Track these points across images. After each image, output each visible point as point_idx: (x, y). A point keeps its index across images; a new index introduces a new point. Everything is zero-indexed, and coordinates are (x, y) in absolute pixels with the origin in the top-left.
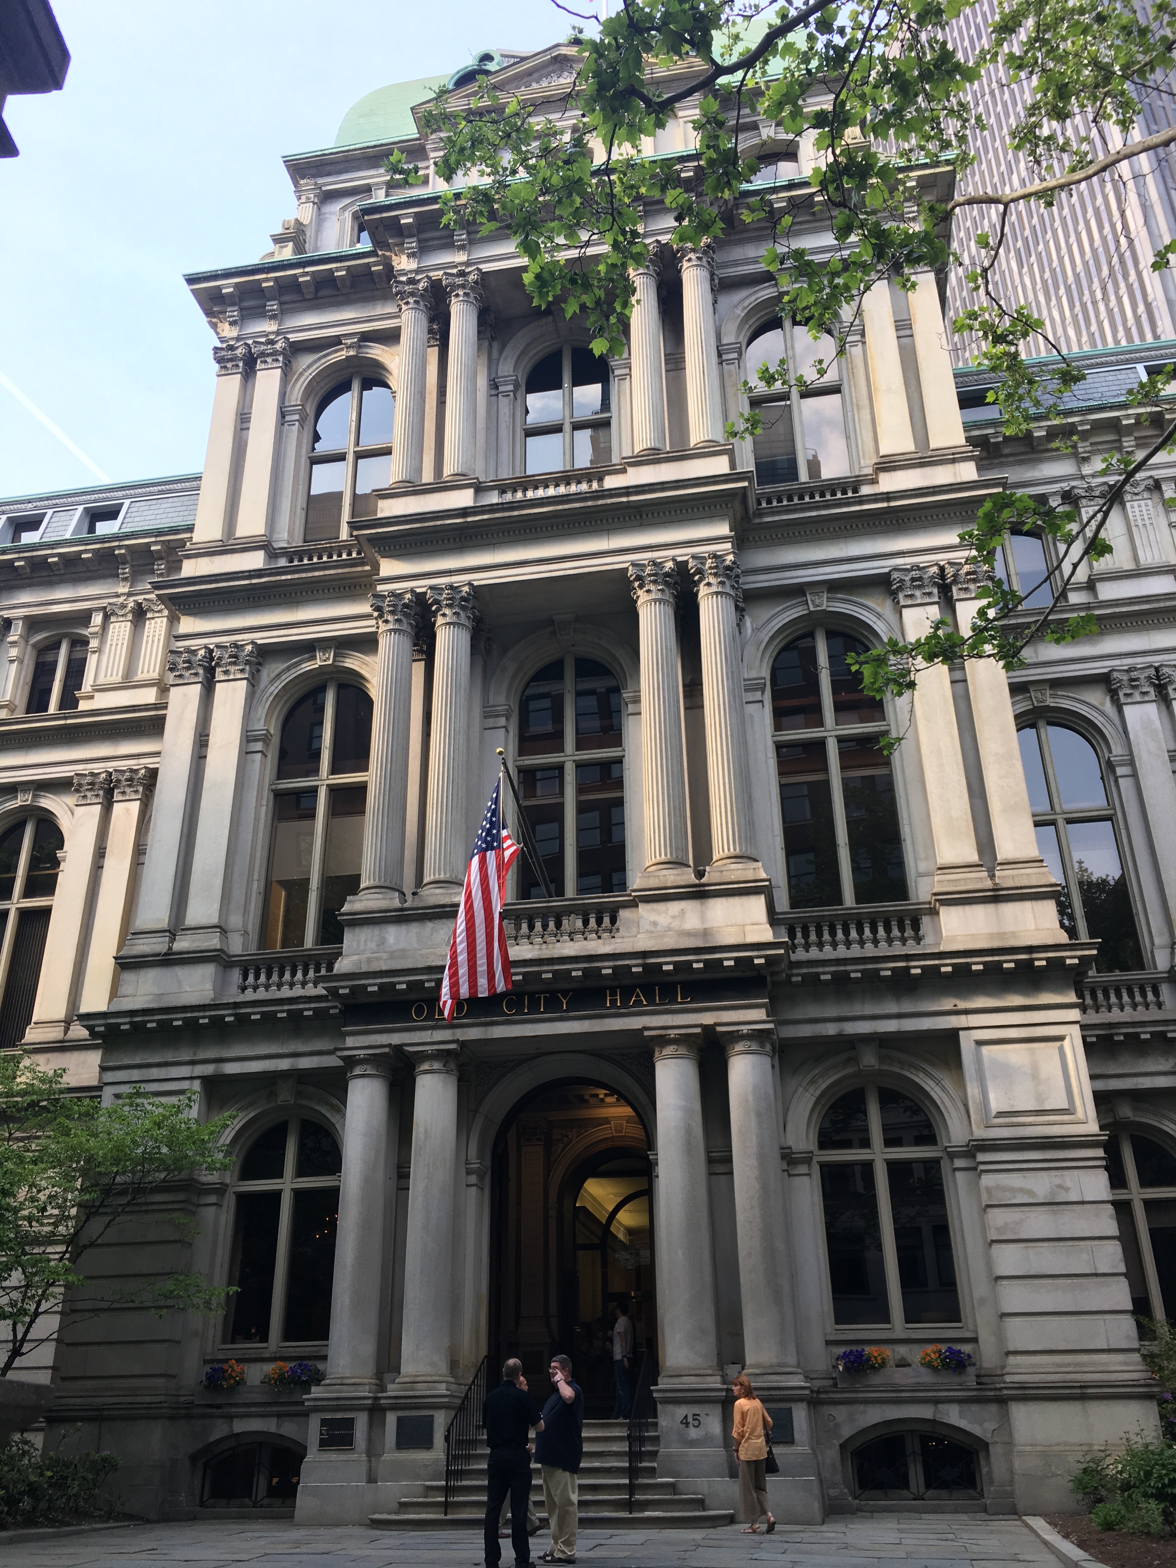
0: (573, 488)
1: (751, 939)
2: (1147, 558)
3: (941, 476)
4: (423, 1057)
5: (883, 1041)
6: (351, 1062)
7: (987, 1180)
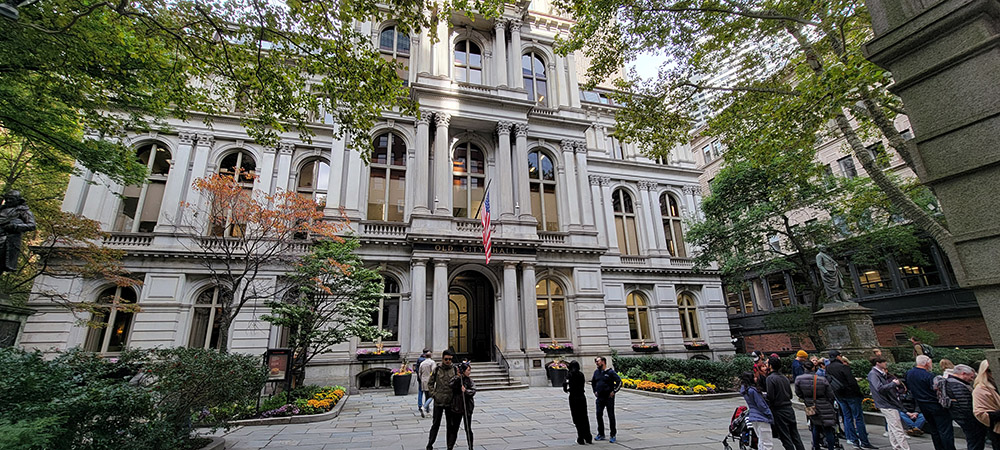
0: (484, 92)
1: (533, 239)
2: (599, 148)
3: (575, 116)
4: (440, 262)
5: (555, 268)
6: (416, 261)
7: (579, 304)
